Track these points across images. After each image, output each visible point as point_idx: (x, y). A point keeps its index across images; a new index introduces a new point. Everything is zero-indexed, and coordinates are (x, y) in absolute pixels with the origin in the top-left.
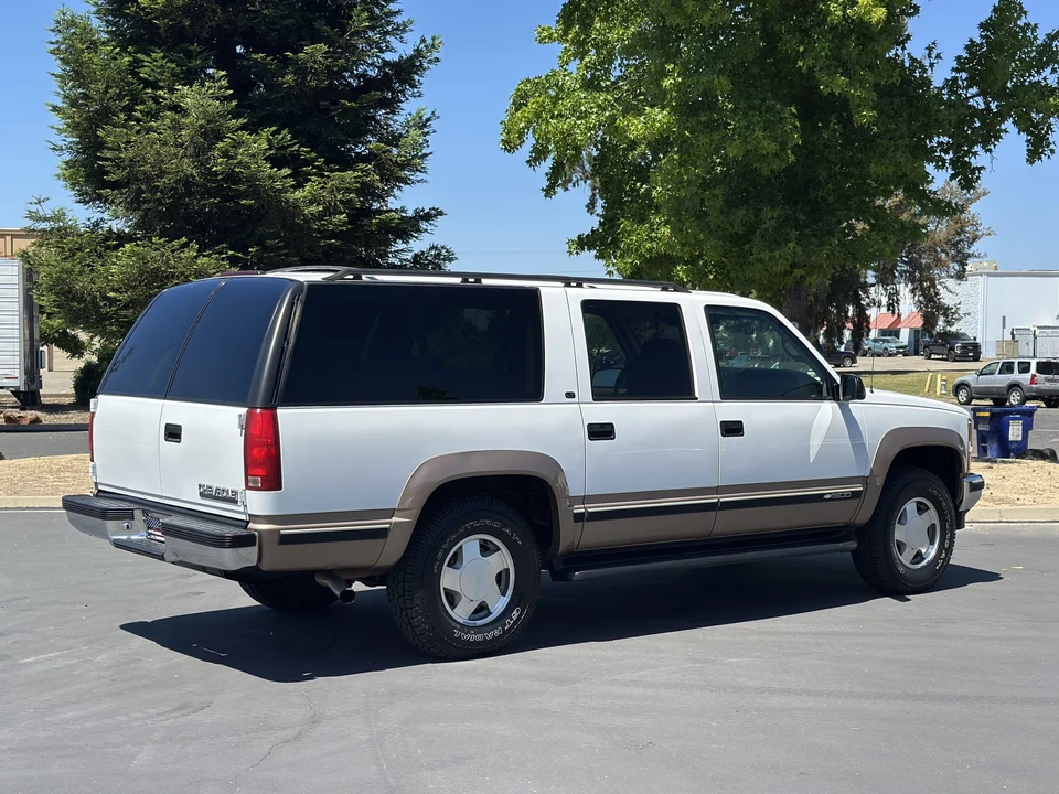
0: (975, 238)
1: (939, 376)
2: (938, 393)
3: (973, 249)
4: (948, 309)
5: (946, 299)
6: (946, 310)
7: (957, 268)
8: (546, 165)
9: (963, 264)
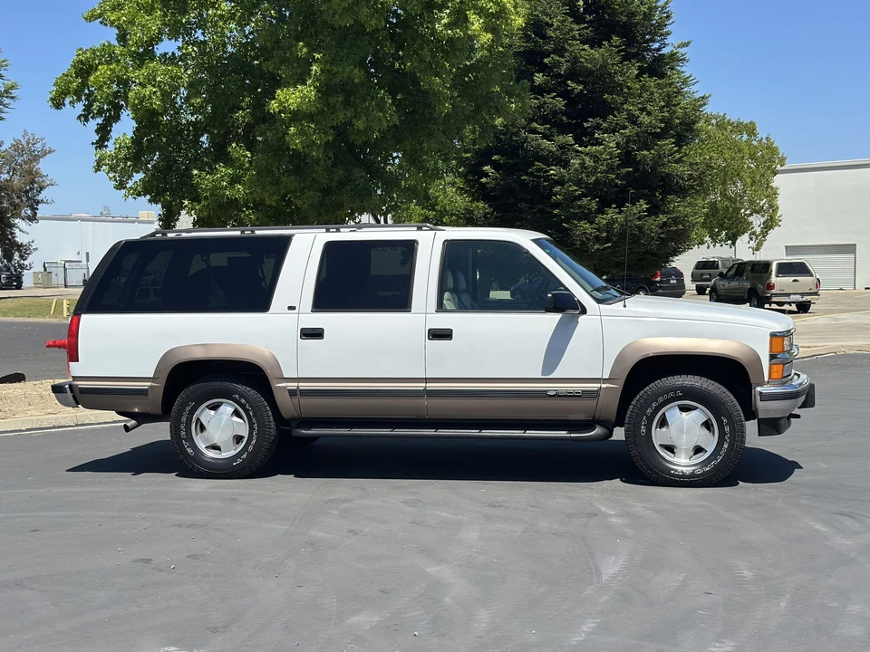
0: (42, 188)
1: (65, 301)
2: (65, 315)
3: (40, 197)
4: (22, 245)
5: (20, 238)
6: (19, 247)
7: (29, 212)
8: (94, 124)
9: (34, 210)
